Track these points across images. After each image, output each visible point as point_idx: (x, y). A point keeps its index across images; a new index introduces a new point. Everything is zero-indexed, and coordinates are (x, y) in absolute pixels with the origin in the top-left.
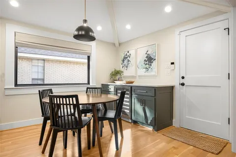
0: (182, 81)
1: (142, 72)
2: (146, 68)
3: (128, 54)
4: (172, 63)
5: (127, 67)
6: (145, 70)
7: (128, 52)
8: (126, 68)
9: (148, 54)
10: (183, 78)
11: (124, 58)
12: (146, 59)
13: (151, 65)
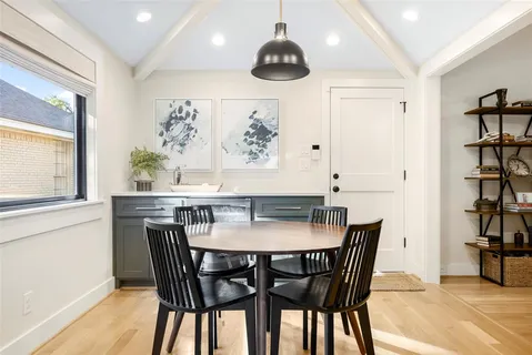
0: (335, 183)
1: (237, 161)
2: (251, 153)
3: (186, 108)
4: (316, 147)
5: (182, 145)
6: (246, 156)
7: (188, 103)
8: (178, 147)
9: (258, 120)
10: (336, 176)
11: (171, 118)
12: (252, 131)
13: (264, 146)
